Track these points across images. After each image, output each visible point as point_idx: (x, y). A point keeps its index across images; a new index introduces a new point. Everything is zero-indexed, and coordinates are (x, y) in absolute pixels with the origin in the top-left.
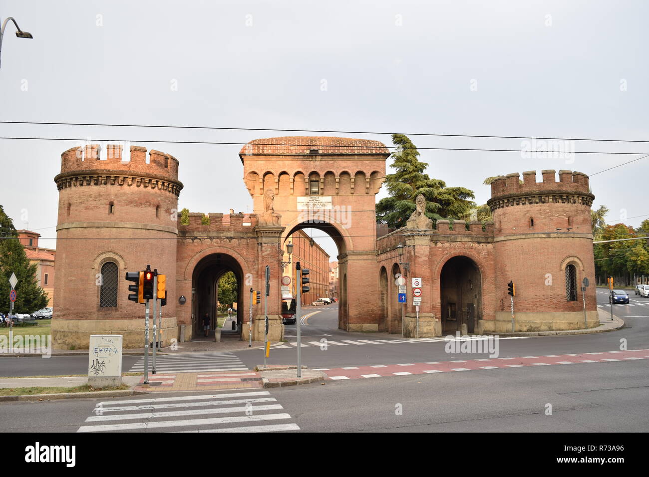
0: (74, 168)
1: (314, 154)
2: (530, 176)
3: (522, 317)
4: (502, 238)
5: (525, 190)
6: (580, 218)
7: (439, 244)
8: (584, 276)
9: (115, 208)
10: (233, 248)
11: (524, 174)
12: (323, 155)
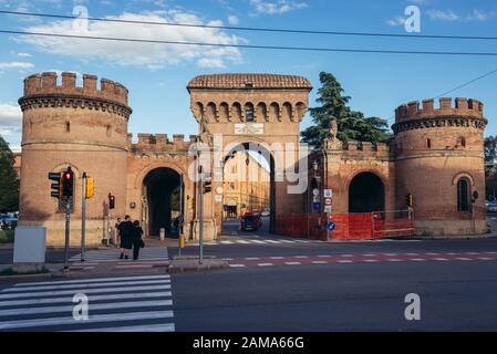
0: (34, 92)
1: (249, 88)
2: (428, 103)
3: (418, 224)
4: (403, 157)
5: (424, 115)
6: (473, 139)
7: (348, 162)
8: (473, 189)
9: (71, 127)
10: (175, 163)
11: (424, 102)
12: (256, 89)
